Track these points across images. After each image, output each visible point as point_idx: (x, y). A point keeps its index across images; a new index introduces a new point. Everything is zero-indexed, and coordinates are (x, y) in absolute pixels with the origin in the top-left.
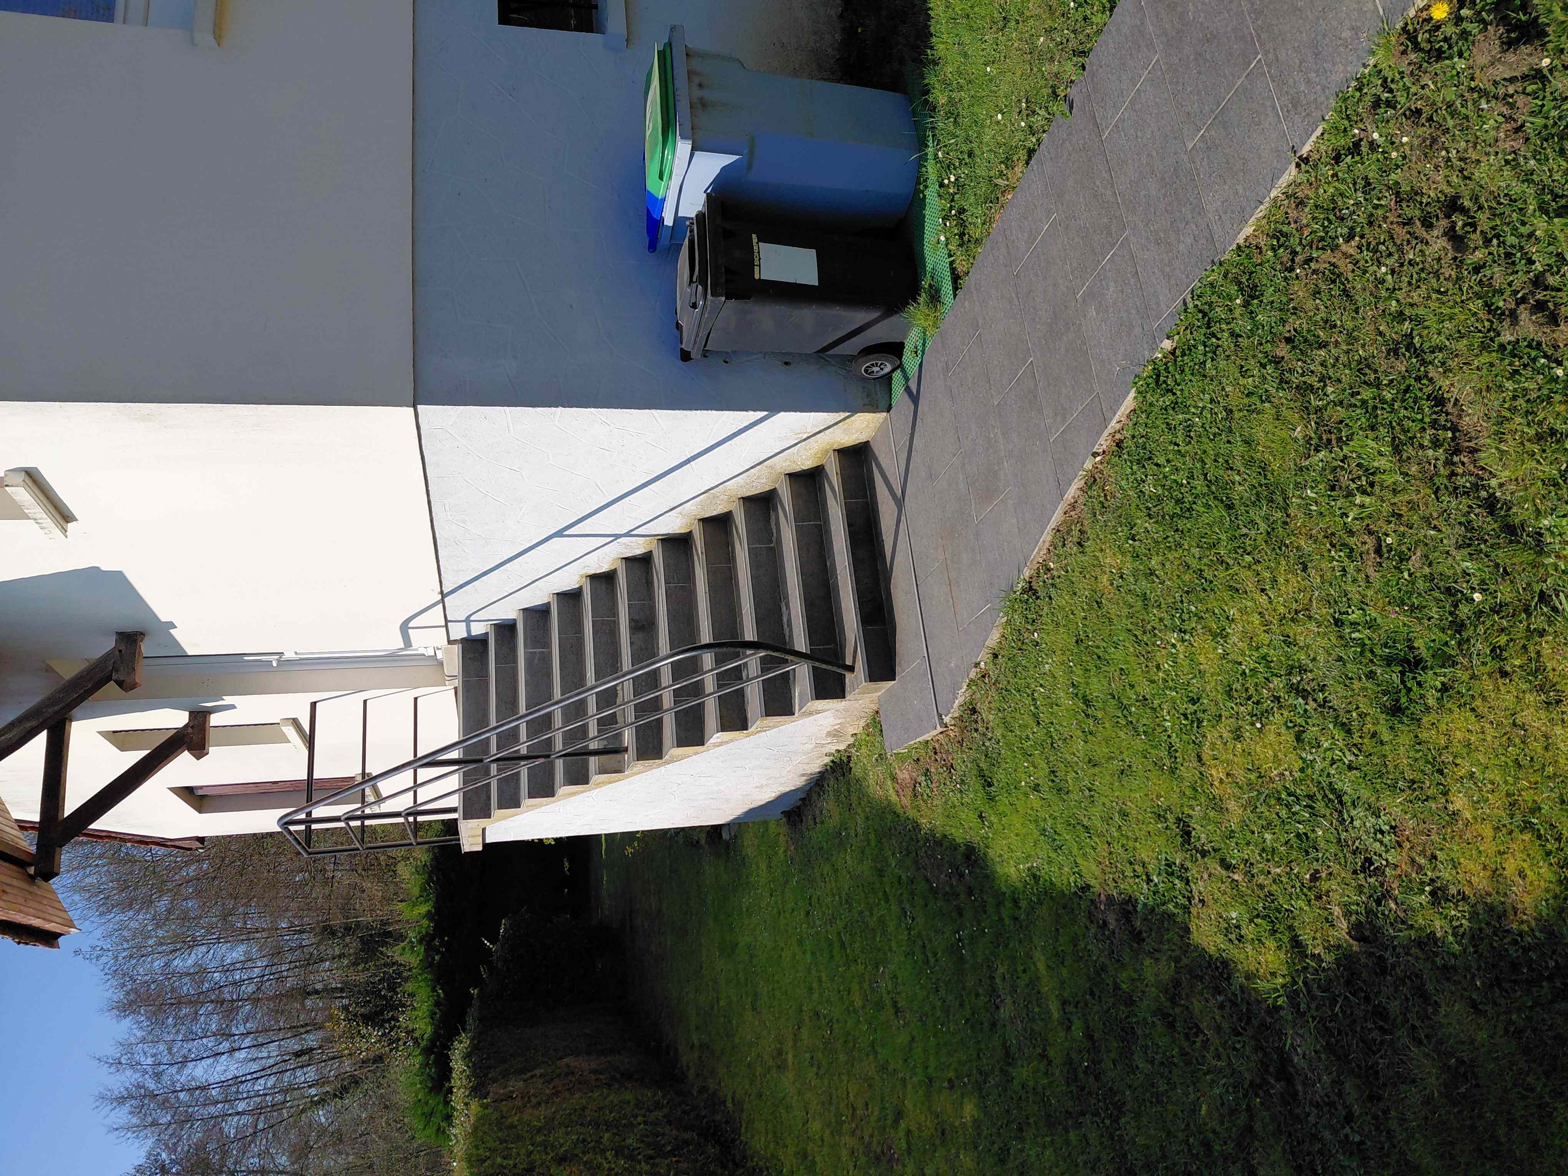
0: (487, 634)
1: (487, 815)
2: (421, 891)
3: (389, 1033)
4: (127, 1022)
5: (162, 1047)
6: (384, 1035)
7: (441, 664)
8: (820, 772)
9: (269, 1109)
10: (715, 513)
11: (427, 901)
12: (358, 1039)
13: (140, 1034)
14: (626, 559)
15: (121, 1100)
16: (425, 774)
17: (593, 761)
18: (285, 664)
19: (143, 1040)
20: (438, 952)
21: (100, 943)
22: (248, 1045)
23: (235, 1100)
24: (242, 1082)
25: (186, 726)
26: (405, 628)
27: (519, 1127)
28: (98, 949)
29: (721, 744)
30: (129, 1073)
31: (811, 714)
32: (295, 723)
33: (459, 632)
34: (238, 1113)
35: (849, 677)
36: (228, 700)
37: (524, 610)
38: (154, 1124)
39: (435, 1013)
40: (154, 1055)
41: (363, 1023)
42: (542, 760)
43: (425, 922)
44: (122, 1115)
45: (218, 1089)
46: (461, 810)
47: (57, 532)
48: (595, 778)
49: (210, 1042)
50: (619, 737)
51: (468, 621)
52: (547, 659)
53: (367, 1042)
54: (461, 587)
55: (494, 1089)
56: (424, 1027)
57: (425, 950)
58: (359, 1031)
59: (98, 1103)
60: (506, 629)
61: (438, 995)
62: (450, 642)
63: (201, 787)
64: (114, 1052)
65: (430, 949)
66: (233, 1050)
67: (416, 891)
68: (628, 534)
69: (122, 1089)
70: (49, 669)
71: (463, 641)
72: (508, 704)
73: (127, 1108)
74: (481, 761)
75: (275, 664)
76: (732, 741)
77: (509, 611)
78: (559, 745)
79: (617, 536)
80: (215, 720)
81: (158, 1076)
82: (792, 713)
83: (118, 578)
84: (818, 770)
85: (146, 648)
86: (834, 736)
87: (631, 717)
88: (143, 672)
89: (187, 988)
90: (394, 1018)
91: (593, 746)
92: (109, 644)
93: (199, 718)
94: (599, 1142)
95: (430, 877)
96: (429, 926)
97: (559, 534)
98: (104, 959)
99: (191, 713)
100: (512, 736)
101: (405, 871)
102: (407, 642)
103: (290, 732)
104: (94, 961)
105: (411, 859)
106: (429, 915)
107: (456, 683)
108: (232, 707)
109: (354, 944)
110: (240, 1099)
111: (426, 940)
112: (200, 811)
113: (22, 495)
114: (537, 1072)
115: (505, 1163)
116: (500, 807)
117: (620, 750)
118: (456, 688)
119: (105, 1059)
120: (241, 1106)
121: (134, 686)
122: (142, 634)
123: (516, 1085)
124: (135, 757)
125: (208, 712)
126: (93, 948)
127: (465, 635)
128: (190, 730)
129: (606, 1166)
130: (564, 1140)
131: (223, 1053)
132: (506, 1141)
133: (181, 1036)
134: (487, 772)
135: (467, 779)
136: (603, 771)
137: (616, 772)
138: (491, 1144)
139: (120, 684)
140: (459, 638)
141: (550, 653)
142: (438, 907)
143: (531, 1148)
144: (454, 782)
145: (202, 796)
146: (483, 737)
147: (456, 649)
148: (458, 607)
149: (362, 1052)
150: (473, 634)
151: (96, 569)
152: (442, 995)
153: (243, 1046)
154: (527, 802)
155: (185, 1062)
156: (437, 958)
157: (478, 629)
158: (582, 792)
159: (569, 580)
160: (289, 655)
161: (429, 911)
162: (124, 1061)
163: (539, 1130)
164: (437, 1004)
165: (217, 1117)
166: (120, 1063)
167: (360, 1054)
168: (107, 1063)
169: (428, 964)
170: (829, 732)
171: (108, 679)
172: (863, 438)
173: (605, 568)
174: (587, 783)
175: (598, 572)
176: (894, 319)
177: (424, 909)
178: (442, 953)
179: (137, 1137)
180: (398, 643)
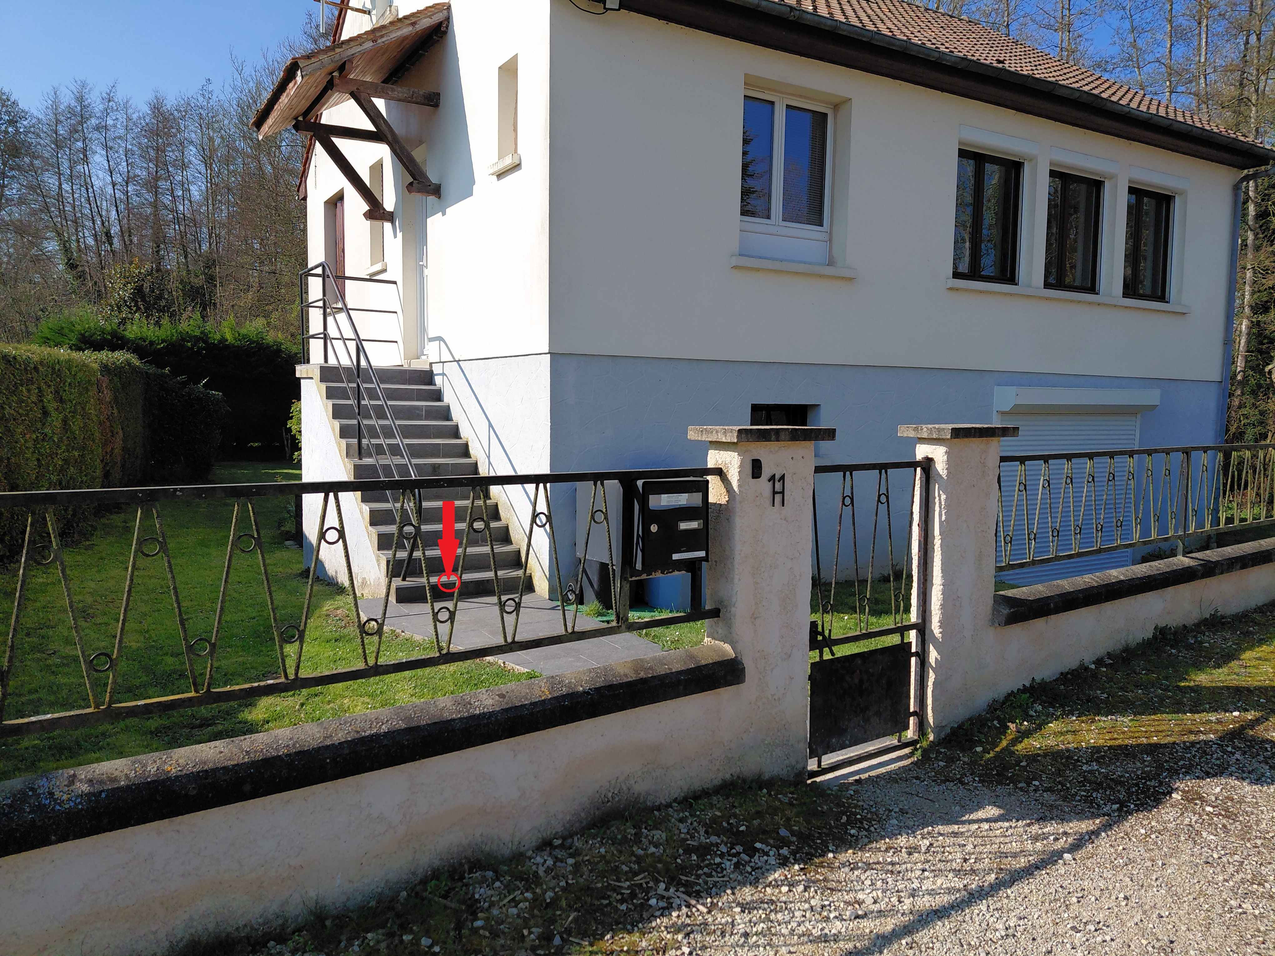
0: (435, 385)
1: (322, 380)
2: (243, 335)
3: (126, 305)
4: (146, 109)
5: (122, 132)
6: (125, 301)
7: (418, 358)
8: (338, 583)
9: (61, 207)
10: (500, 511)
11: (235, 339)
12: (123, 281)
13: (135, 116)
14: (476, 464)
15: (80, 99)
16: (352, 346)
17: (355, 441)
18: (421, 270)
19: (129, 119)
20: (193, 346)
21: (214, 98)
22: (117, 195)
23: (72, 182)
24: (87, 189)
25: (384, 209)
26: (440, 339)
27: (86, 396)
28: (210, 96)
29: (361, 512)
30: (101, 107)
31: (378, 561)
32: (384, 271)
33: (437, 369)
34: (60, 184)
35: (400, 579)
36: (400, 235)
37: (449, 406)
38: (58, 122)
39: (145, 341)
40: (115, 126)
41: (137, 286)
42: (357, 411)
43: (218, 337)
44: (67, 99)
45: (82, 170)
46: (326, 365)
47: (492, 171)
48: (344, 442)
49: (123, 167)
50: (370, 456)
51: (443, 374)
52: (419, 418)
53: (120, 288)
54: (463, 371)
55: (105, 381)
56: (132, 331)
57: (196, 336)
58: (130, 283)
59: (79, 82)
60: (438, 395)
61: (158, 344)
62: (431, 364)
63: (342, 205)
64: (120, 96)
65: (197, 339)
66: (114, 184)
67: (243, 331)
68: (490, 463)
69: (89, 101)
70: (421, 142)
71: (431, 371)
72: (392, 395)
73: (73, 103)
74: (358, 377)
75: (421, 263)
76: (363, 518)
77: (448, 398)
78: (366, 422)
79: (489, 457)
80: (387, 226)
81: (97, 128)
82: (379, 550)
83: (468, 193)
84: (339, 581)
85: (431, 199)
86: (363, 583)
87: (382, 462)
88: (418, 196)
89: (171, 155)
90: (138, 309)
91: (365, 441)
92: (434, 179)
93: (390, 217)
94: (73, 448)
95: (254, 342)
96: (214, 340)
97: (490, 425)
98: (201, 99)
99: (392, 213)
100: (372, 394)
101: (260, 323)
102: (431, 340)
103: (378, 267)
104: (201, 92)
105: (268, 329)
106: (223, 340)
107: (406, 367)
108: (395, 236)
109: (199, 281)
110: (72, 187)
111: (204, 337)
112: (326, 203)
113: (508, 161)
114: (115, 411)
115: (67, 384)
116: (328, 388)
117: (360, 456)
118: (402, 366)
119: (113, 90)
120: (66, 187)
121: (410, 191)
122: (439, 198)
123: (108, 395)
124: (365, 177)
125: (393, 222)
126: (211, 92)
127: (435, 372)
128: (382, 211)
129: (59, 452)
130: (76, 425)
131: (112, 177)
132: (79, 385)
133: (130, 147)
134: (349, 381)
135: (347, 370)
136: (348, 446)
137: (347, 453)
138: (79, 375)
139: (411, 184)
140: (433, 369)
141: (422, 420)
142: (228, 347)
143: (74, 402)
144: (345, 362)
145: (336, 204)
146: (373, 378)
147: (426, 367)
148: (452, 370)
149: (112, 284)
150: (436, 377)
151: (474, 183)
152: (159, 347)
153: (116, 191)
154: (330, 403)
155: (107, 148)
156: (189, 344)
157: (438, 380)
158: (334, 435)
159: (465, 432)
160: (426, 271)
161: (227, 340)
162: (111, 104)
163: (83, 409)
164: (152, 343)
165: (59, 169)
166: (109, 101)
167: (110, 282)
168: (110, 91)
169: (184, 337)
170: (365, 578)
171: (415, 179)
172: (537, 588)
173: (472, 451)
174: (340, 437)
175: (470, 448)
176: (594, 596)
177: (229, 336)
178: (192, 348)
179: (47, 108)
180: (432, 334)
